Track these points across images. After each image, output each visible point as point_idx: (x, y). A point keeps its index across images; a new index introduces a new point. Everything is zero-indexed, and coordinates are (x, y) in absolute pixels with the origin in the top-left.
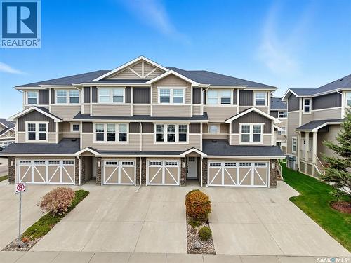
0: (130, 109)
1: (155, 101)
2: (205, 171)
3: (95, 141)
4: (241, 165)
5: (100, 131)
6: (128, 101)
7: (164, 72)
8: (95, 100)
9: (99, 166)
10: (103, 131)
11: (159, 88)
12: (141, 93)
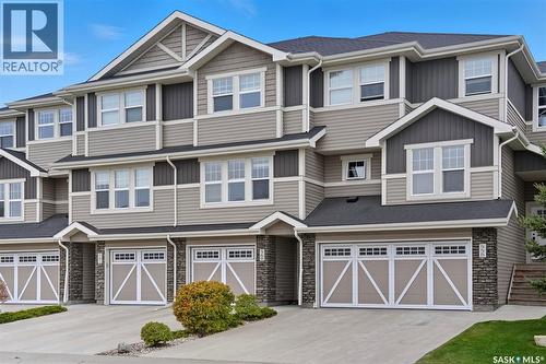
0: (155, 133)
1: (203, 110)
2: (310, 267)
3: (93, 210)
4: (399, 251)
5: (103, 187)
6: (151, 117)
7: (215, 37)
8: (93, 123)
9: (100, 262)
10: (107, 186)
11: (210, 78)
12: (175, 95)
